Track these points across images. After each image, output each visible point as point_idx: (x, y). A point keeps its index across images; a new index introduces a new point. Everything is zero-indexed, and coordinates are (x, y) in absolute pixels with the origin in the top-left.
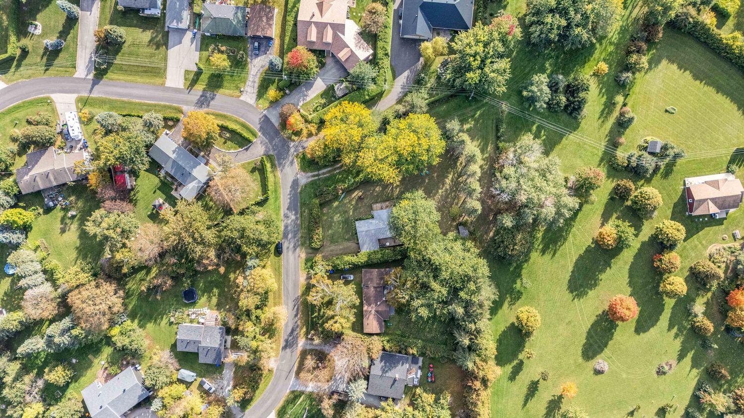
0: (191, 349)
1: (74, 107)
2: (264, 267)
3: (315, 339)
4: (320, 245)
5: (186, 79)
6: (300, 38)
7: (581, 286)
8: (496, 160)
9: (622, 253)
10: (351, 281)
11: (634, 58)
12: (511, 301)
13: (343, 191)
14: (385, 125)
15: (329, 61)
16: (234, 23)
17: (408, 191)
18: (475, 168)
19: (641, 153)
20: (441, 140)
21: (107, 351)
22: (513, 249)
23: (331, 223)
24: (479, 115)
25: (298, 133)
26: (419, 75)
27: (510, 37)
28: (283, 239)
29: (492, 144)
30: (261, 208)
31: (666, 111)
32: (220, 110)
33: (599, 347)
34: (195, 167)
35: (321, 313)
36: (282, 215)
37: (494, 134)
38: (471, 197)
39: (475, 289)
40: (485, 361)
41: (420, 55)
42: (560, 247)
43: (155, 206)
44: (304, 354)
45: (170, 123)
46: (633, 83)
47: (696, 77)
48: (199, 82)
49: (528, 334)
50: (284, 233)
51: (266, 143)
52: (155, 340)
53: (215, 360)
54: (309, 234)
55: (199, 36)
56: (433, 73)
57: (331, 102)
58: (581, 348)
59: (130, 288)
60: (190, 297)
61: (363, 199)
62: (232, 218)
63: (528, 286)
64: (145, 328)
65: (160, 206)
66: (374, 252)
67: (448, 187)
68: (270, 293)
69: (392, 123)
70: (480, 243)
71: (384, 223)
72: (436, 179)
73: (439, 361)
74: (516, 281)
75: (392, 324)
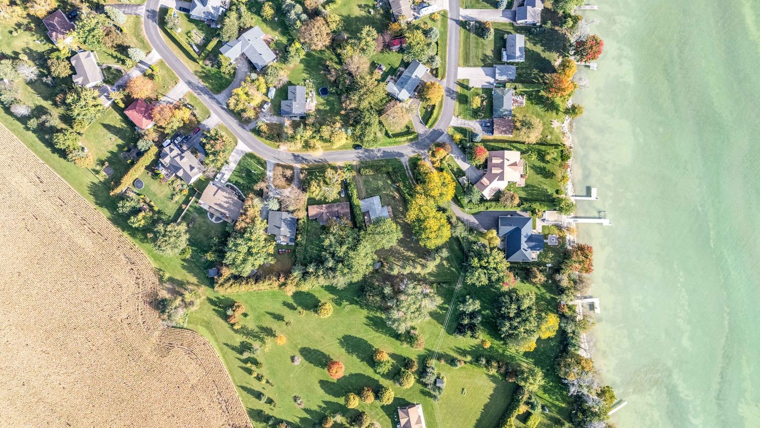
0: (290, 95)
1: (440, 9)
2: (347, 139)
3: (302, 175)
4: (362, 174)
5: (463, 80)
6: (494, 152)
7: (348, 344)
8: (425, 282)
9: (371, 368)
10: (341, 195)
11: (494, 364)
12: (334, 299)
13: (398, 186)
14: (442, 210)
15: (481, 172)
16: (501, 110)
17: (402, 228)
18: (418, 270)
19: (435, 374)
20: (435, 246)
21: (284, 40)
22: (370, 296)
23: (377, 180)
24: (452, 271)
25: (433, 155)
26: (476, 230)
27: (501, 284)
28: (365, 149)
29: (435, 279)
30: (384, 134)
31: (463, 389)
32: (445, 104)
33: (309, 358)
34: (407, 90)
35: (319, 178)
36: (380, 148)
37: (442, 281)
38: (401, 268)
39: (344, 273)
40: (297, 284)
41: (488, 229)
42: (372, 328)
43: (380, 66)
44: (291, 168)
45: (434, 72)
46: (479, 366)
47: (486, 406)
48: (462, 89)
49: (316, 312)
50: (368, 150)
51: (426, 135)
52: (293, 71)
53: (284, 111)
54: (369, 166)
55: (491, 87)
56: (478, 239)
57: (455, 174)
58: (307, 346)
59: (327, 53)
60: (323, 92)
61: (394, 199)
62: (377, 117)
63: (346, 308)
64: (301, 63)
65: (380, 69)
66: (360, 209)
67: (405, 254)
68: (329, 144)
69: (444, 215)
70: (371, 276)
71: (380, 214)
72: (410, 245)
73: (293, 256)
74: (348, 301)
75: (315, 223)
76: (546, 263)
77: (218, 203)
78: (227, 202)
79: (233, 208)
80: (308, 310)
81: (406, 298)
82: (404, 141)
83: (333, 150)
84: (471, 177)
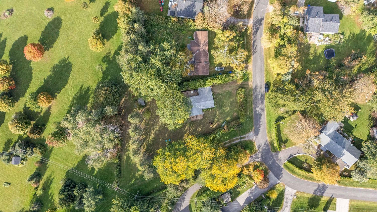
0: (329, 16)
2: (278, 75)
3: (242, 25)
4: (239, 91)
5: (335, 204)
7: (63, 67)
8: (120, 150)
9: (37, 89)
10: (217, 66)
12: (109, 55)
13: (223, 128)
14: (196, 175)
17: (179, 129)
18: (132, 147)
19: (25, 156)
20: (156, 166)
22: (106, 91)
23: (231, 106)
24: (132, 180)
25: (256, 168)
26: (173, 208)
28: (264, 94)
29: (124, 161)
30: (282, 115)
31: (10, 184)
32: (310, 183)
33: (51, 27)
34: (329, 144)
35: (237, 43)
36: (265, 111)
37: (122, 168)
38: (136, 126)
39: (131, 63)
40: (125, 14)
42: (78, 93)
43: (357, 116)
44: (249, 15)
45: (346, 174)
46: (31, 203)
48: (325, 202)
49: (97, 33)
50: (264, 98)
51: (277, 160)
52: (354, 22)
53: (311, 9)
54: (246, 98)
56: (164, 209)
57: (233, 189)
58: (63, 25)
59: (373, 57)
60: (330, 52)
61: (210, 123)
62: (302, 109)
64: (361, 30)
66: (201, 87)
67: (152, 131)
68: (273, 56)
69: (191, 177)
70: (130, 94)
71: (195, 107)
72: (161, 137)
73: (156, 14)
74: (106, 69)
75: (189, 38)
80: (100, 27)
81: (98, 131)
82: (272, 137)
83: (266, 61)
84: (230, 206)
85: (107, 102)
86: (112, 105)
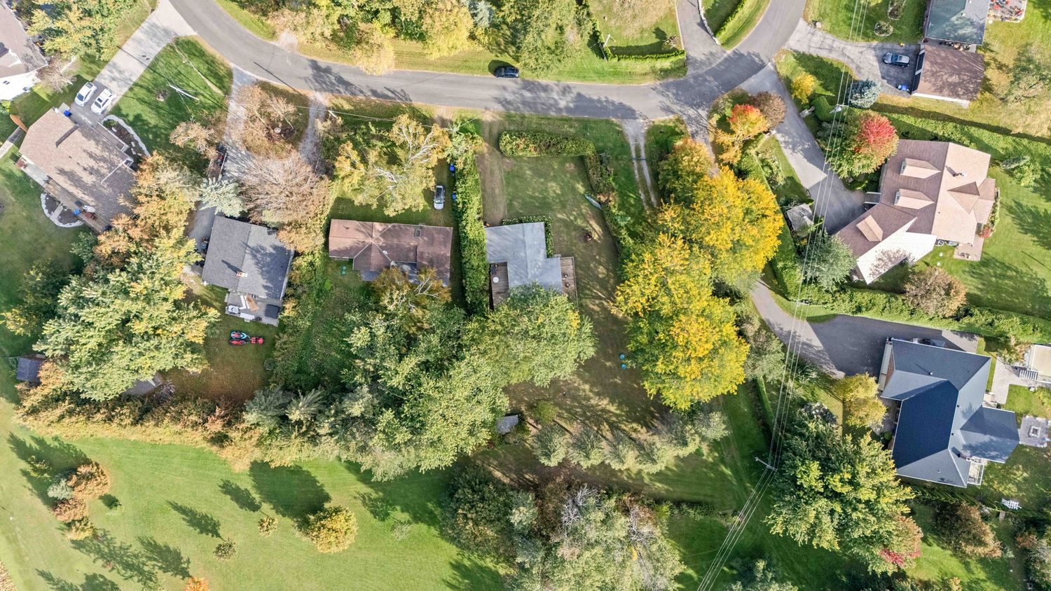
2: (472, 37)
3: (325, 124)
4: (506, 151)
6: (911, 143)
8: (637, 498)
10: (431, 203)
12: (370, 499)
13: (604, 204)
14: (726, 295)
15: (856, 198)
16: (954, 19)
17: (595, 328)
18: (630, 462)
20: (692, 401)
22: (467, 519)
23: (545, 175)
24: (723, 473)
25: (724, 124)
26: (813, 367)
27: (877, 551)
28: (523, 80)
29: (667, 491)
30: (587, 38)
35: (374, 142)
36: (569, 83)
37: (686, 497)
38: (574, 445)
39: (397, 441)
40: (260, 443)
41: (850, 373)
44: (300, 101)
49: (304, 525)
50: (533, 83)
51: (711, 64)
54: (528, 131)
56: (813, 394)
57: (778, 194)
61: (586, 241)
63: (397, 532)
66: (483, 253)
67: (593, 402)
68: (420, 44)
69: (731, 309)
70: (483, 453)
71: (537, 277)
72: (611, 380)
73: (268, 356)
74: (408, 512)
75: (344, 275)
76: (1000, 497)
77: (67, 168)
78: (92, 171)
79: (107, 191)
80: (289, 516)
81: (577, 551)
82: (643, 72)
83: (431, 68)
84: (824, 208)
85: (499, 520)
86: (508, 507)
